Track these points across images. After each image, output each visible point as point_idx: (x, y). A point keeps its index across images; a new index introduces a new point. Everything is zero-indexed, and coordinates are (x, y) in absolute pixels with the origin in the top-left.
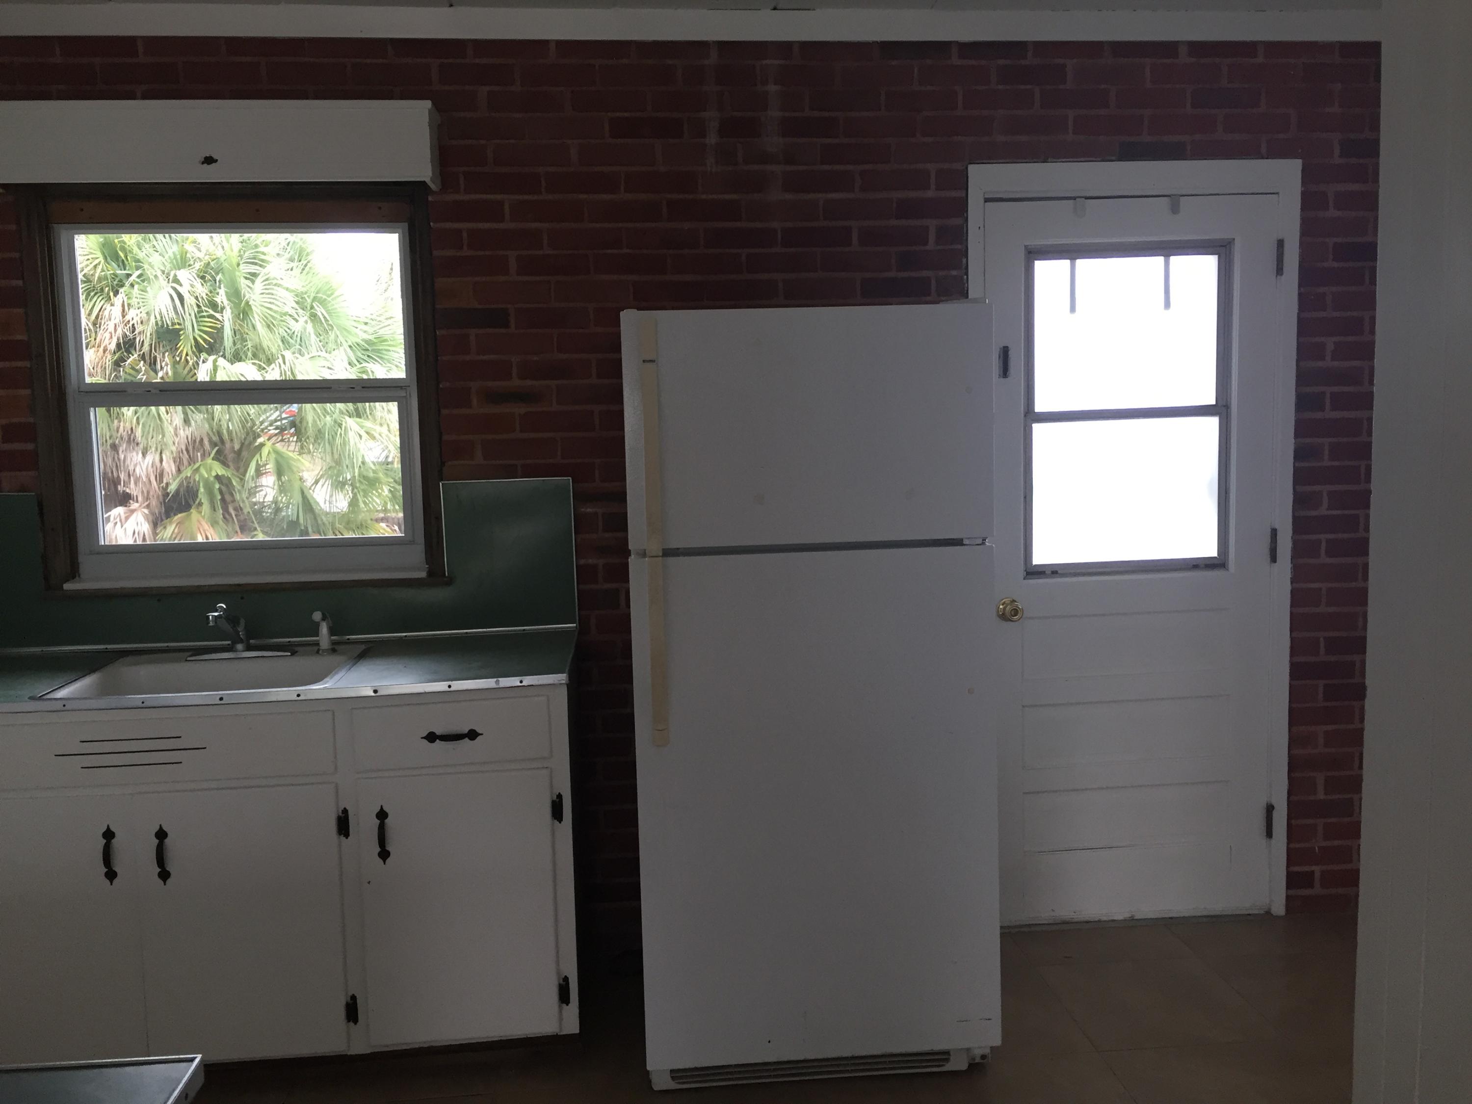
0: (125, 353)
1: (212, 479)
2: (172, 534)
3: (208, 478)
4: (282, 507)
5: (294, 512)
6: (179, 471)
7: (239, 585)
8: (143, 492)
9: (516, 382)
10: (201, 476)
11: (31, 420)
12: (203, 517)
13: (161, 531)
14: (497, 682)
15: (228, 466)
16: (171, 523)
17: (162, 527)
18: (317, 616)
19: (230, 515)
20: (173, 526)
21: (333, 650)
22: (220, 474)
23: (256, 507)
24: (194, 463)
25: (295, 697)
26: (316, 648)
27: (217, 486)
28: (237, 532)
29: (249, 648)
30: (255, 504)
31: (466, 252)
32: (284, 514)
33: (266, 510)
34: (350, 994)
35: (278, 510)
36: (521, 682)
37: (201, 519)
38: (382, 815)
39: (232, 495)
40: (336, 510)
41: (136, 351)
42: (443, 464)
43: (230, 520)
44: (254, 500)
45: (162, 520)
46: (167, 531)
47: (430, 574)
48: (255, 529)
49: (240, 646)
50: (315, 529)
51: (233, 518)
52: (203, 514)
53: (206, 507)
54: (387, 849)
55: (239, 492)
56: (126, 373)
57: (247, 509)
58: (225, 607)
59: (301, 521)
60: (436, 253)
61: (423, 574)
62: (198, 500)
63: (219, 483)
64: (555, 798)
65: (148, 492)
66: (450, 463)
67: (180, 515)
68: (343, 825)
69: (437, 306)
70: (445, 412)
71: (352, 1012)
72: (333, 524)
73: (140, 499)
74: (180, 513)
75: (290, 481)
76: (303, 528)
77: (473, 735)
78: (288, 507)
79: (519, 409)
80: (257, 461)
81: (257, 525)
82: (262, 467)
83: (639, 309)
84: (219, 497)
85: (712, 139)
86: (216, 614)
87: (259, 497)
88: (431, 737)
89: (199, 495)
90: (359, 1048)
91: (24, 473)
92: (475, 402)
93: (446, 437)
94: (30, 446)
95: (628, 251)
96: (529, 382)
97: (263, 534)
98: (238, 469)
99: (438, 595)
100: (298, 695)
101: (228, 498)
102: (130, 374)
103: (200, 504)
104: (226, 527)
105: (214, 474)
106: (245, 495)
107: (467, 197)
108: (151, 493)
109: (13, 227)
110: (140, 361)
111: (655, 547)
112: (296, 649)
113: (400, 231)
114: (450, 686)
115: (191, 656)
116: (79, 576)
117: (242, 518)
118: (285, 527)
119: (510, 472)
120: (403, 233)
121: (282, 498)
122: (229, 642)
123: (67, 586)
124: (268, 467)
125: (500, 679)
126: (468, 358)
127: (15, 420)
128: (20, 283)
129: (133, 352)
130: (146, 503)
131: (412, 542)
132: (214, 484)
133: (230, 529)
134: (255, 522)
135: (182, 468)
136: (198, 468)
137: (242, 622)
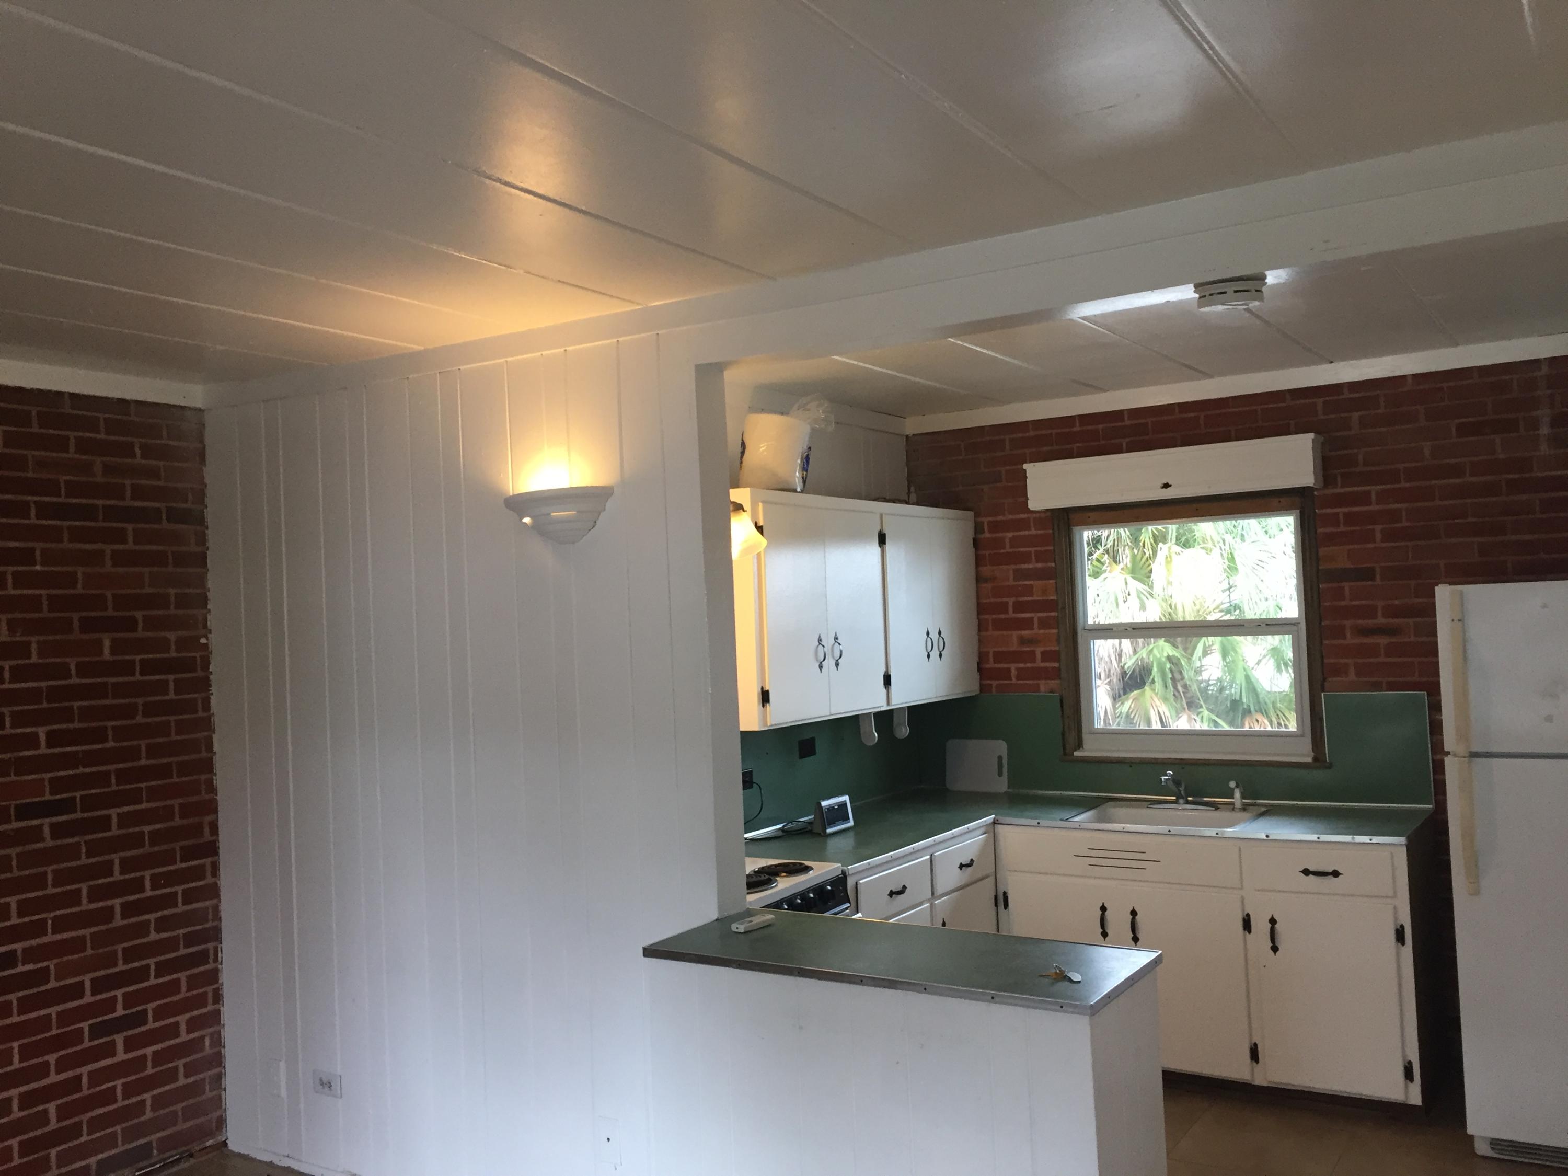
0: (1093, 549)
1: (1164, 659)
2: (1129, 709)
3: (1160, 658)
4: (1227, 686)
5: (1237, 691)
6: (1135, 652)
7: (1182, 759)
8: (1105, 670)
9: (1381, 620)
10: (1155, 656)
11: (1057, 648)
12: (1157, 694)
13: (1119, 706)
14: (1353, 838)
15: (1177, 647)
16: (1127, 699)
17: (1120, 703)
18: (1232, 784)
19: (1178, 692)
20: (1130, 701)
21: (1244, 808)
22: (1171, 654)
23: (1202, 685)
24: (1148, 645)
25: (1214, 835)
26: (1232, 807)
27: (1168, 666)
28: (1184, 709)
29: (1188, 802)
30: (1201, 682)
31: (1342, 528)
32: (1227, 692)
33: (1211, 688)
34: (1253, 1042)
35: (1222, 689)
36: (1371, 840)
37: (1154, 696)
38: (1273, 921)
39: (1181, 673)
40: (1277, 690)
41: (1101, 545)
42: (1324, 680)
43: (1179, 697)
44: (1200, 678)
45: (1119, 696)
46: (1125, 705)
47: (1315, 759)
48: (1201, 707)
49: (1181, 801)
50: (1257, 708)
51: (1180, 695)
52: (1156, 691)
53: (1158, 685)
54: (1277, 945)
55: (1188, 671)
56: (1093, 565)
57: (1194, 687)
58: (1172, 773)
59: (1244, 700)
60: (1320, 530)
61: (1309, 760)
62: (1152, 677)
63: (1170, 663)
64: (1399, 927)
65: (1109, 671)
66: (1330, 679)
67: (1135, 692)
68: (1247, 924)
69: (1320, 568)
70: (1326, 642)
71: (1254, 1054)
72: (1274, 703)
73: (1103, 676)
74: (1136, 690)
75: (1233, 661)
76: (1245, 707)
77: (1336, 874)
78: (1231, 687)
79: (1383, 641)
80: (1205, 642)
81: (1202, 703)
82: (1208, 647)
83: (1451, 584)
84: (1170, 676)
85: (1545, 430)
86: (1166, 777)
87: (1205, 676)
88: (1306, 872)
89: (1153, 674)
90: (1259, 1081)
91: (1053, 681)
92: (1348, 635)
93: (1326, 661)
94: (1056, 665)
95: (1474, 520)
96: (1391, 621)
97: (1208, 710)
98: (1185, 649)
99: (1320, 775)
100: (1217, 834)
101: (1177, 676)
102: (1096, 567)
103: (1153, 682)
104: (1175, 704)
105: (1166, 655)
106: (1192, 673)
107: (1342, 491)
108: (1112, 672)
109: (1051, 531)
110: (1104, 554)
111: (1461, 749)
112: (1219, 806)
113: (1295, 515)
114: (1318, 838)
115: (1151, 804)
116: (1083, 748)
117: (1188, 695)
118: (1229, 705)
119: (1377, 686)
120: (1296, 516)
121: (1226, 677)
122: (1174, 798)
123: (1076, 754)
124: (1213, 648)
125: (1355, 837)
126: (1343, 603)
127: (1048, 649)
128: (1053, 565)
129: (1099, 547)
130: (1108, 680)
131: (1302, 736)
132: (1165, 664)
133: (1179, 706)
134: (1201, 699)
135: (1138, 650)
136: (1152, 650)
137: (1183, 785)
